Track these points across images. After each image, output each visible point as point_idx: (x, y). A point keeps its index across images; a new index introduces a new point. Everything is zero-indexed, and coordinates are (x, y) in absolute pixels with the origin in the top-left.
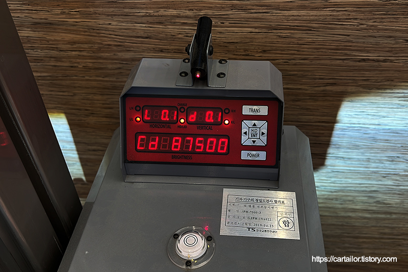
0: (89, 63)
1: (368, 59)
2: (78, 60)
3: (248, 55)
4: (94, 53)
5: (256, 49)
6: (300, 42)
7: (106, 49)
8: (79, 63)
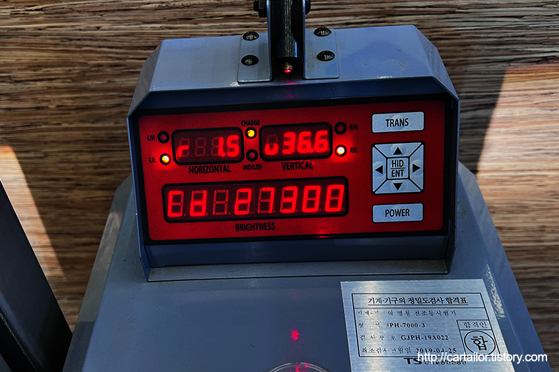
0: (67, 99)
2: (48, 96)
4: (73, 81)
7: (95, 74)
8: (49, 101)
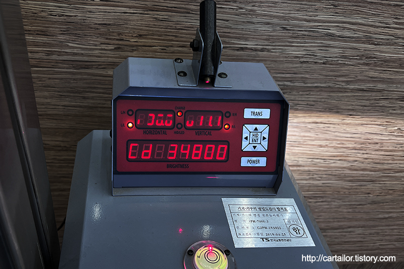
1: (247, 48)
3: (123, 40)
5: (131, 33)
6: (178, 26)
